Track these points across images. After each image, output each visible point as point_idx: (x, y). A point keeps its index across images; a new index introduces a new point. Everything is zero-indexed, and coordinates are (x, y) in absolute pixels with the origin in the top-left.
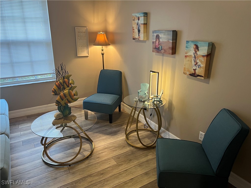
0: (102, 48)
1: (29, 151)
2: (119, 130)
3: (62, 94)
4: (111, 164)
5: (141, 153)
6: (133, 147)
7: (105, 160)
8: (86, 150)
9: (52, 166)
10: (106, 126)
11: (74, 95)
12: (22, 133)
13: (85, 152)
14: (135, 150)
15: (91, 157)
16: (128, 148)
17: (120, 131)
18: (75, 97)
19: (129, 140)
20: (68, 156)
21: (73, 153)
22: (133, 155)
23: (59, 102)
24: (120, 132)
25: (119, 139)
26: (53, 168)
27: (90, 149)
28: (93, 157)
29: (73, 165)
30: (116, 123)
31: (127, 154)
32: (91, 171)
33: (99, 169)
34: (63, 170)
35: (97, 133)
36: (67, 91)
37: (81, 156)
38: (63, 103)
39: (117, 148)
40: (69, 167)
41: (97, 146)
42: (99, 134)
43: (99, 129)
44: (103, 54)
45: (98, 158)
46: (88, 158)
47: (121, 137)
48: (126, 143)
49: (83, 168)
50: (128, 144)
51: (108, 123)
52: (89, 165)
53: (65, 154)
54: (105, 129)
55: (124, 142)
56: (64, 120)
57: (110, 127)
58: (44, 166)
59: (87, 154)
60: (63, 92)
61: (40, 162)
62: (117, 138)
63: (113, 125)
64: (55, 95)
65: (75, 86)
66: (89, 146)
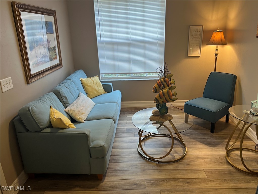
0: (217, 48)
1: (129, 139)
2: (220, 143)
3: (161, 92)
4: (200, 176)
5: (241, 176)
6: (232, 166)
7: (195, 170)
8: (178, 153)
9: (143, 158)
10: (205, 134)
11: (173, 95)
12: (128, 121)
13: (177, 155)
14: (234, 171)
15: (181, 161)
16: (226, 166)
17: (222, 144)
18: (173, 97)
19: (229, 158)
20: (160, 153)
21: (165, 152)
22: (230, 176)
23: (158, 100)
24: (220, 145)
25: (217, 153)
26: (144, 159)
27: (182, 153)
28: (183, 162)
29: (162, 163)
30: (218, 135)
31: (223, 172)
32: (177, 175)
33: (186, 177)
34: (152, 165)
35: (193, 139)
36: (166, 90)
37: (172, 157)
38: (161, 101)
39: (212, 162)
40: (158, 164)
41: (190, 153)
42: (196, 141)
43: (197, 136)
44: (216, 55)
45: (188, 165)
46: (178, 161)
47: (221, 152)
48: (225, 160)
49: (171, 170)
50: (227, 161)
51: (209, 132)
52: (177, 168)
53: (157, 151)
54: (204, 137)
55: (223, 158)
56: (160, 118)
57: (211, 137)
58: (137, 155)
59: (178, 157)
60: (163, 90)
61: (135, 151)
62: (216, 151)
63: (214, 135)
64: (155, 92)
65: (175, 87)
66: (182, 151)
